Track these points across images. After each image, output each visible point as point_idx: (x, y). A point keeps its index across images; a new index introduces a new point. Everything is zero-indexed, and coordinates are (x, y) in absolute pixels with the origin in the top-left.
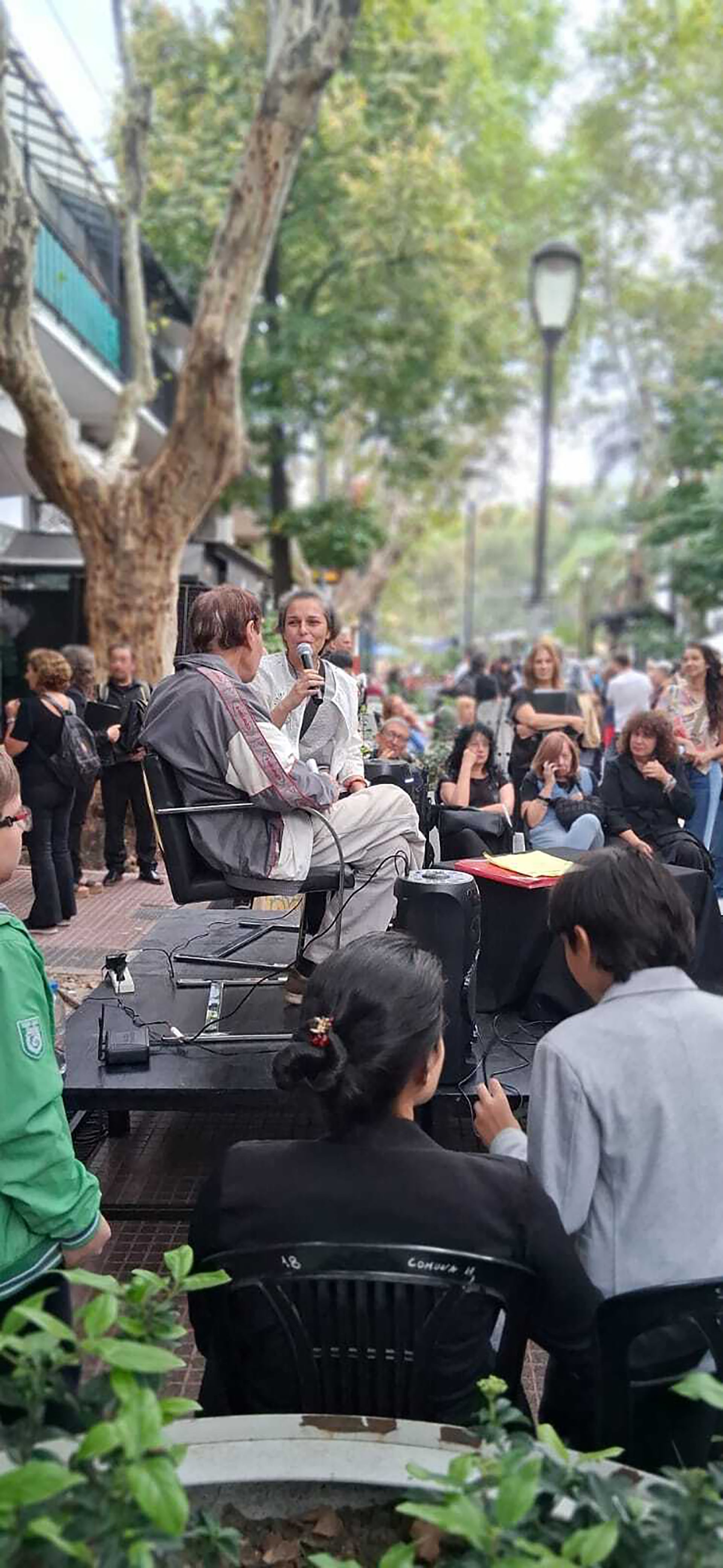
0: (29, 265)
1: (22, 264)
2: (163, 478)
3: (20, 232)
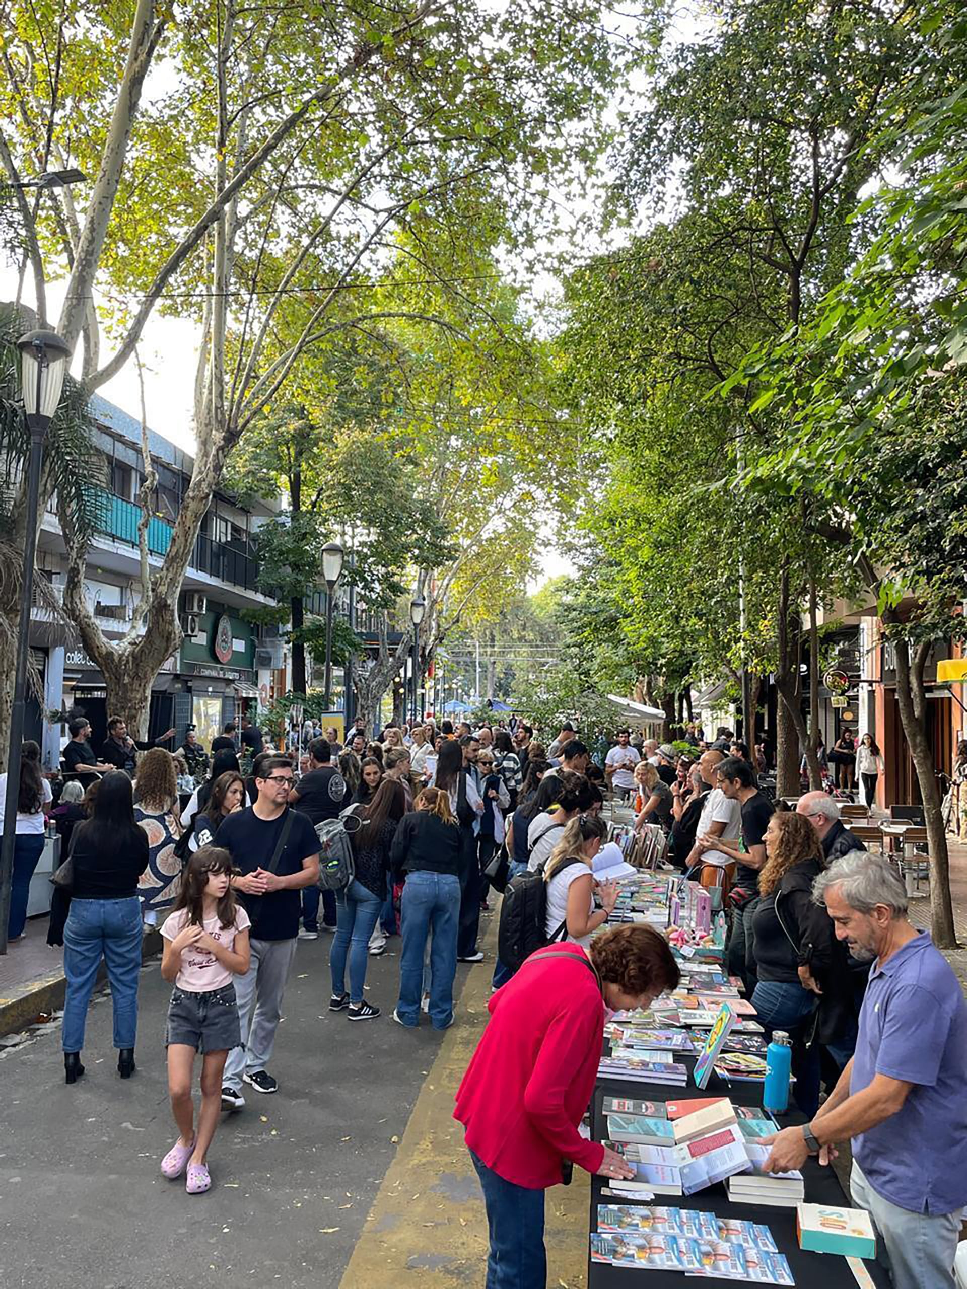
2: (142, 651)
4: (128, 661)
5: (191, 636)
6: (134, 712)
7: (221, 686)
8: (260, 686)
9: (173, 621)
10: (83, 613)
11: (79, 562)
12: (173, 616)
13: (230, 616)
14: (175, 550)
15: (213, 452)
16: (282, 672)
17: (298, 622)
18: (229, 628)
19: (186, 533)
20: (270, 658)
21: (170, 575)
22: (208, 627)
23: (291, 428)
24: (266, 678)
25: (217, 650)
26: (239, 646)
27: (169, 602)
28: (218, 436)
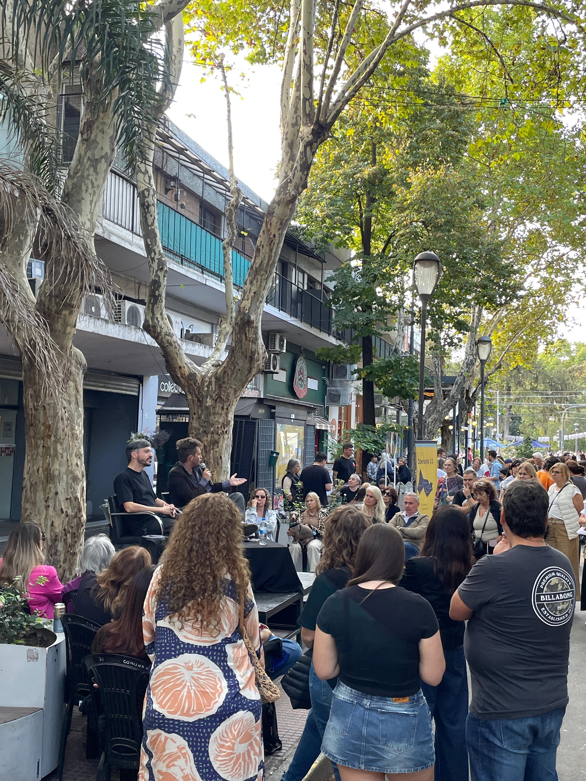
0: (162, 286)
1: (160, 286)
2: (225, 372)
3: (159, 273)
4: (210, 383)
5: (273, 373)
6: (216, 437)
7: (303, 414)
8: (330, 420)
9: (257, 339)
10: (165, 330)
11: (161, 274)
12: (256, 333)
13: (306, 358)
14: (258, 261)
15: (301, 149)
16: (348, 408)
17: (368, 360)
18: (304, 367)
19: (271, 242)
20: (339, 396)
21: (254, 289)
22: (288, 366)
23: (366, 173)
24: (334, 413)
25: (295, 387)
26: (313, 384)
27: (253, 317)
28: (306, 131)
